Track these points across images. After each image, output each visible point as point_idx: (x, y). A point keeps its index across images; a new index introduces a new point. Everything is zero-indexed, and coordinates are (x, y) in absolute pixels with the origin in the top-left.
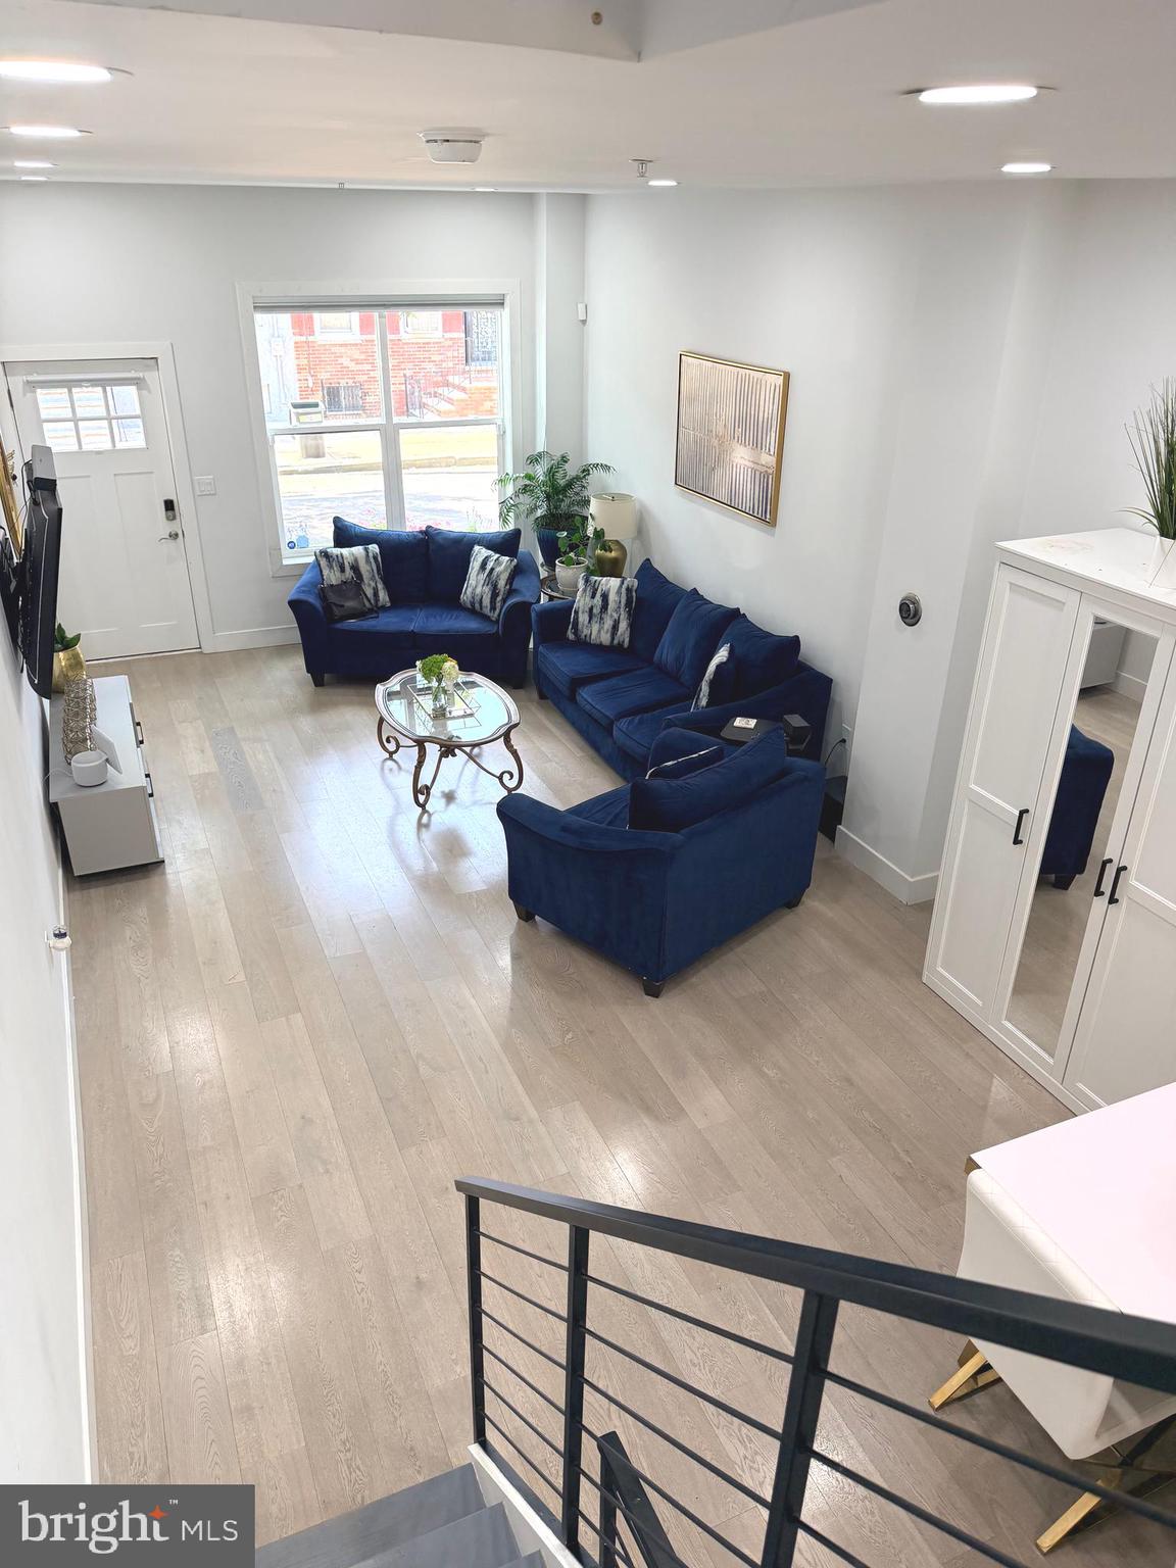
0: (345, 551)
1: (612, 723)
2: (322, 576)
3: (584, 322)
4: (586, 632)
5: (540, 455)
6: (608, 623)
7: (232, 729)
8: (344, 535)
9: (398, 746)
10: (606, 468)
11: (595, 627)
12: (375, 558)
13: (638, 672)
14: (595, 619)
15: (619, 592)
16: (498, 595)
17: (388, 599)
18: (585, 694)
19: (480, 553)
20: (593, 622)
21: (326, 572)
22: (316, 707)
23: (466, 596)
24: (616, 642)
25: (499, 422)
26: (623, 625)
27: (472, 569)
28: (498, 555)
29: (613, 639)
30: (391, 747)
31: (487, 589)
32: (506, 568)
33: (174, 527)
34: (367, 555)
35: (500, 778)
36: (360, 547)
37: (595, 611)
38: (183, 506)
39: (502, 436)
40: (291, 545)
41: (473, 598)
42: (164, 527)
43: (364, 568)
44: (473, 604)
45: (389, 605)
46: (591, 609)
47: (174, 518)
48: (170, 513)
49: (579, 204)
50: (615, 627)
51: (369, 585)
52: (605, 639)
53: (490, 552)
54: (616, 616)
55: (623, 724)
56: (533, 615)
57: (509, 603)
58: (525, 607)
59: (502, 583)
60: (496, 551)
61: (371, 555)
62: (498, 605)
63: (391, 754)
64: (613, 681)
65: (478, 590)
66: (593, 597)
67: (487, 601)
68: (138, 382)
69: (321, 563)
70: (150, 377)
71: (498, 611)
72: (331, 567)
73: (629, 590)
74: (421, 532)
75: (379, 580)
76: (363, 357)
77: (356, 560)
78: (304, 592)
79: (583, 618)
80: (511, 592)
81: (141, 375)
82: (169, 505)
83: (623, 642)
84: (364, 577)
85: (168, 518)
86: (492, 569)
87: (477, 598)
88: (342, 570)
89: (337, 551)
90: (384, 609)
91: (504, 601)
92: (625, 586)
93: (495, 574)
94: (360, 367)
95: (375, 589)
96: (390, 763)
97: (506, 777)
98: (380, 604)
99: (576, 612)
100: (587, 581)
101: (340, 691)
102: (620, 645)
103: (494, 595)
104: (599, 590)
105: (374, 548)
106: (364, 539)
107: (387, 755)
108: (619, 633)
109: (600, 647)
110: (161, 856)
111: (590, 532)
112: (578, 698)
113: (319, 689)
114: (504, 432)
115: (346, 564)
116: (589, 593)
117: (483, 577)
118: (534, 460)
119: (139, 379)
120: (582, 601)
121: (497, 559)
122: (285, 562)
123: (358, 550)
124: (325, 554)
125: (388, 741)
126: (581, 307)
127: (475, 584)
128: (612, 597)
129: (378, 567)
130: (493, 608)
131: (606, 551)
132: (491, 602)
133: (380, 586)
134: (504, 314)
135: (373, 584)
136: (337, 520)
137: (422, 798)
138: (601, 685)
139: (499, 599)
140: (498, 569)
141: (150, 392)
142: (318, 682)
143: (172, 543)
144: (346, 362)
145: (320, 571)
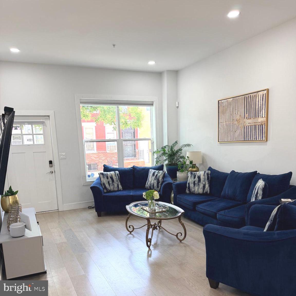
0: (108, 173)
1: (216, 214)
2: (101, 180)
3: (178, 107)
4: (193, 190)
5: (165, 147)
6: (201, 186)
7: (71, 229)
8: (106, 169)
9: (134, 229)
10: (189, 145)
11: (196, 188)
12: (118, 175)
13: (216, 200)
14: (196, 185)
15: (204, 175)
16: (159, 182)
17: (122, 188)
18: (200, 207)
19: (152, 171)
20: (195, 186)
21: (102, 179)
22: (99, 222)
23: (148, 184)
24: (205, 192)
25: (152, 139)
26: (207, 186)
27: (150, 176)
28: (158, 171)
29: (204, 191)
30: (131, 229)
31: (155, 181)
32: (162, 174)
33: (52, 169)
34: (115, 174)
35: (177, 236)
36: (113, 172)
37: (196, 182)
38: (55, 163)
39: (153, 143)
40: (89, 176)
41: (151, 185)
42: (49, 169)
43: (114, 178)
44: (150, 187)
45: (122, 190)
46: (194, 182)
47: (52, 166)
48: (51, 165)
49: (175, 73)
50: (204, 186)
51: (116, 183)
52: (201, 191)
53: (155, 171)
54: (204, 183)
55: (222, 212)
56: (174, 186)
57: (164, 184)
58: (170, 184)
59: (160, 179)
60: (157, 170)
61: (116, 174)
62: (160, 186)
63: (131, 232)
64: (209, 202)
65: (152, 182)
66: (195, 178)
67: (155, 185)
68: (43, 123)
69: (101, 176)
70: (47, 122)
71: (159, 188)
72: (104, 177)
73: (208, 174)
74: (132, 167)
75: (119, 181)
76: (97, 156)
77: (112, 175)
78: (95, 184)
79: (192, 185)
80: (163, 182)
81: (44, 121)
82: (51, 162)
83: (208, 191)
84: (114, 180)
85: (50, 167)
86: (157, 175)
87: (152, 185)
88: (108, 178)
89: (105, 173)
90: (120, 190)
91: (162, 184)
92: (206, 173)
93: (158, 176)
94: (96, 159)
95: (117, 185)
96: (130, 235)
97: (179, 235)
98: (119, 189)
99: (189, 184)
100: (191, 174)
101: (108, 217)
102: (206, 193)
103: (158, 182)
104: (197, 176)
105: (117, 172)
106: (114, 170)
107: (129, 233)
108: (206, 188)
109: (199, 194)
110: (46, 269)
111: (188, 162)
112: (197, 208)
113: (99, 217)
114: (153, 142)
115: (109, 177)
116: (193, 177)
117: (154, 178)
118: (163, 148)
119: (43, 122)
120: (190, 180)
121: (158, 172)
122: (87, 181)
123: (112, 173)
124: (102, 174)
125: (130, 227)
126: (177, 103)
127: (151, 180)
128: (202, 177)
129: (119, 178)
130: (158, 187)
131: (193, 168)
132: (157, 185)
133: (119, 184)
134: (153, 108)
135: (117, 183)
136: (104, 166)
137: (149, 243)
138: (205, 204)
139: (160, 184)
140: (159, 175)
141: (46, 126)
142: (99, 215)
143: (51, 175)
144: (93, 158)
145: (101, 179)
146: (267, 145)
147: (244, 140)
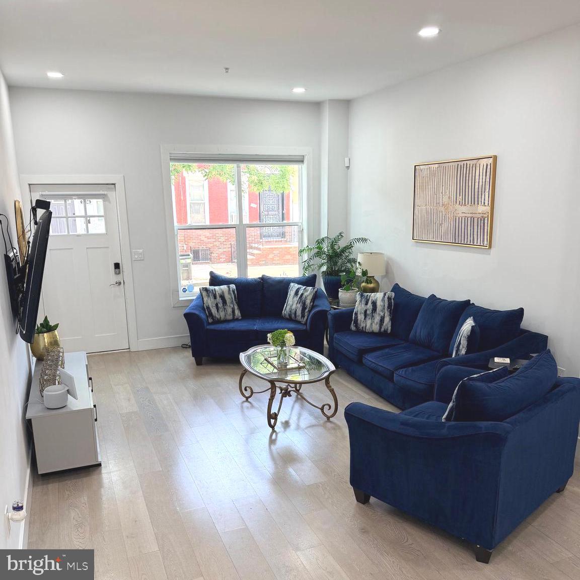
0: (217, 288)
1: (393, 373)
2: (203, 301)
3: (348, 167)
4: (363, 325)
5: (323, 240)
6: (377, 319)
7: (147, 388)
8: (215, 280)
9: (252, 393)
10: (364, 240)
11: (369, 322)
12: (234, 292)
13: (399, 346)
14: (368, 317)
15: (383, 300)
16: (306, 309)
17: (240, 314)
18: (370, 359)
19: (294, 287)
20: (367, 319)
21: (205, 299)
22: (197, 376)
23: (286, 311)
24: (382, 330)
25: (300, 224)
26: (387, 319)
27: (290, 295)
28: (304, 287)
29: (381, 328)
30: (247, 394)
31: (299, 305)
32: (311, 292)
33: (119, 278)
34: (229, 290)
35: (322, 409)
36: (225, 286)
37: (368, 312)
38: (125, 267)
40: (185, 290)
41: (291, 311)
42: (113, 278)
43: (227, 296)
44: (290, 315)
45: (240, 318)
46: (366, 311)
47: (119, 273)
48: (117, 270)
49: (346, 105)
50: (382, 320)
51: (230, 306)
52: (376, 328)
53: (300, 286)
54: (382, 314)
55: (402, 372)
56: (329, 317)
57: (313, 312)
58: (323, 313)
59: (308, 302)
60: (304, 285)
61: (231, 289)
62: (306, 314)
63: (247, 398)
64: (387, 350)
65: (294, 307)
66: (367, 304)
67: (299, 313)
68: (103, 197)
69: (203, 294)
70: (111, 194)
71: (306, 317)
72: (208, 296)
73: (389, 299)
74: (259, 278)
75: (235, 304)
76: (211, 235)
77: (223, 292)
78: (193, 309)
79: (361, 317)
80: (313, 307)
81: (106, 193)
82: (117, 266)
83: (387, 329)
84: (227, 302)
85: (116, 273)
86: (302, 294)
87: (293, 311)
88: (215, 297)
89: (212, 288)
90: (237, 320)
91: (310, 311)
92: (386, 297)
93: (304, 296)
94: (210, 240)
95: (232, 310)
96: (246, 404)
97: (326, 408)
98: (235, 317)
99: (356, 314)
100: (362, 296)
101: (213, 367)
102: (386, 331)
103: (304, 308)
104: (370, 300)
105: (233, 286)
106: (227, 282)
107: (244, 399)
108: (384, 324)
109: (373, 334)
110: (100, 460)
111: (359, 273)
112: (364, 361)
113: (199, 367)
114: (303, 230)
115: (217, 294)
116: (363, 302)
117: (296, 299)
118: (320, 242)
119: (105, 195)
120: (359, 307)
121: (305, 288)
122: (180, 299)
123: (224, 287)
124: (206, 290)
125: (246, 390)
126: (347, 160)
127: (292, 303)
128: (379, 303)
129: (235, 298)
130: (303, 316)
131: (368, 283)
132: (302, 313)
133: (236, 307)
134: (304, 167)
135: (232, 306)
136: (211, 273)
137: (272, 421)
138: (379, 353)
139: (307, 310)
140: (306, 294)
141: (110, 202)
142: (199, 363)
143: (117, 288)
144: (203, 238)
145: (203, 299)
146: (489, 254)
147: (454, 242)
